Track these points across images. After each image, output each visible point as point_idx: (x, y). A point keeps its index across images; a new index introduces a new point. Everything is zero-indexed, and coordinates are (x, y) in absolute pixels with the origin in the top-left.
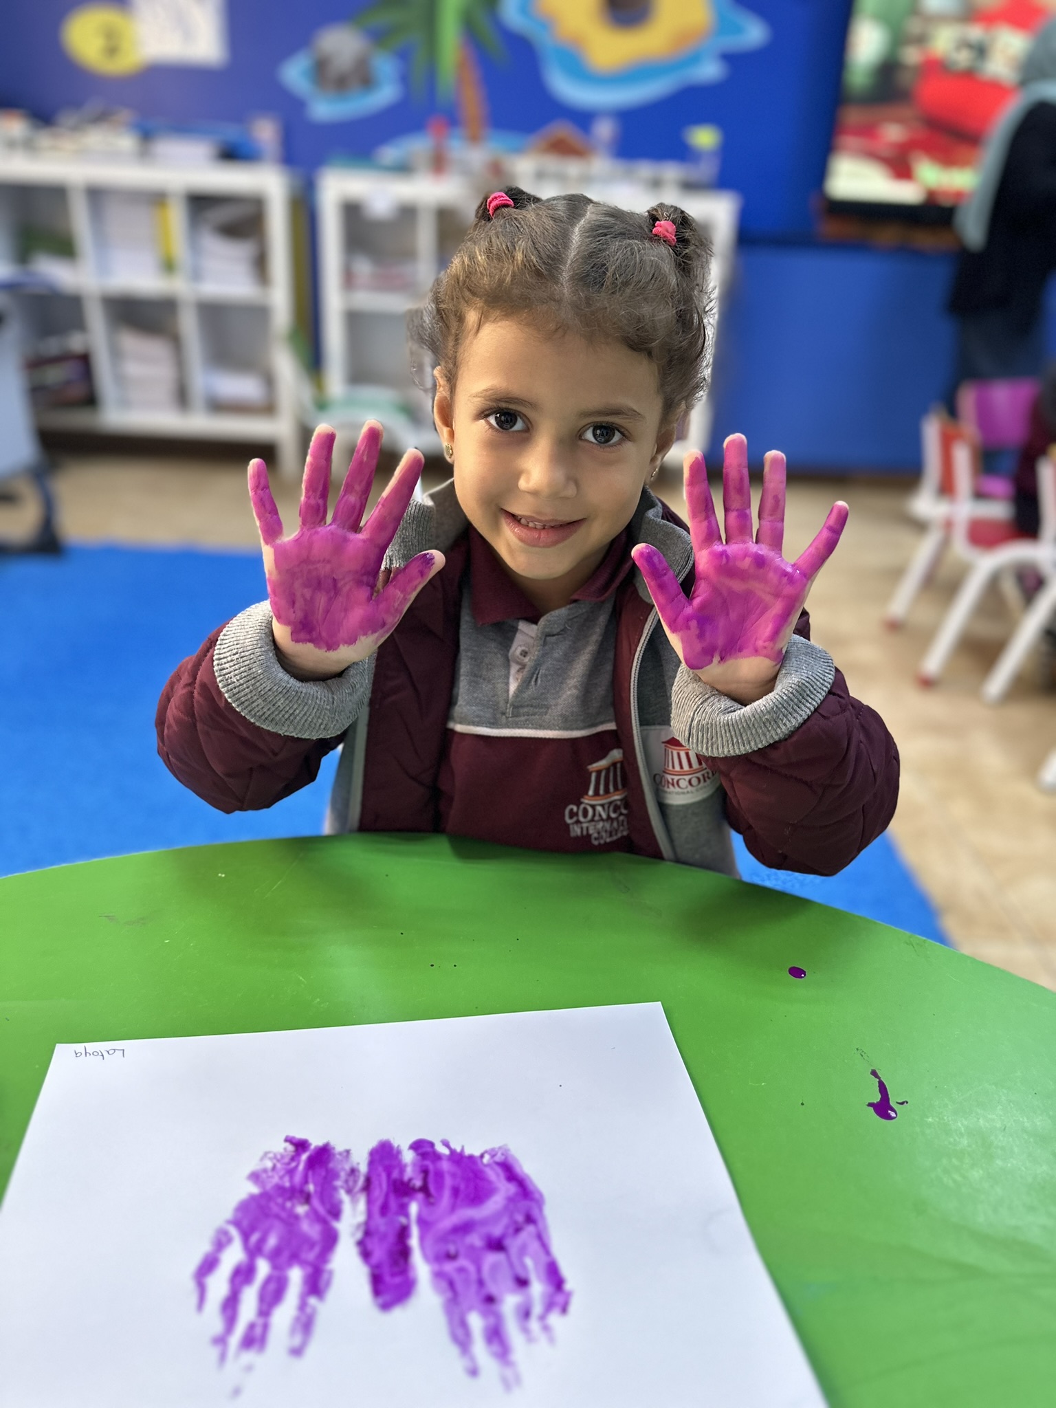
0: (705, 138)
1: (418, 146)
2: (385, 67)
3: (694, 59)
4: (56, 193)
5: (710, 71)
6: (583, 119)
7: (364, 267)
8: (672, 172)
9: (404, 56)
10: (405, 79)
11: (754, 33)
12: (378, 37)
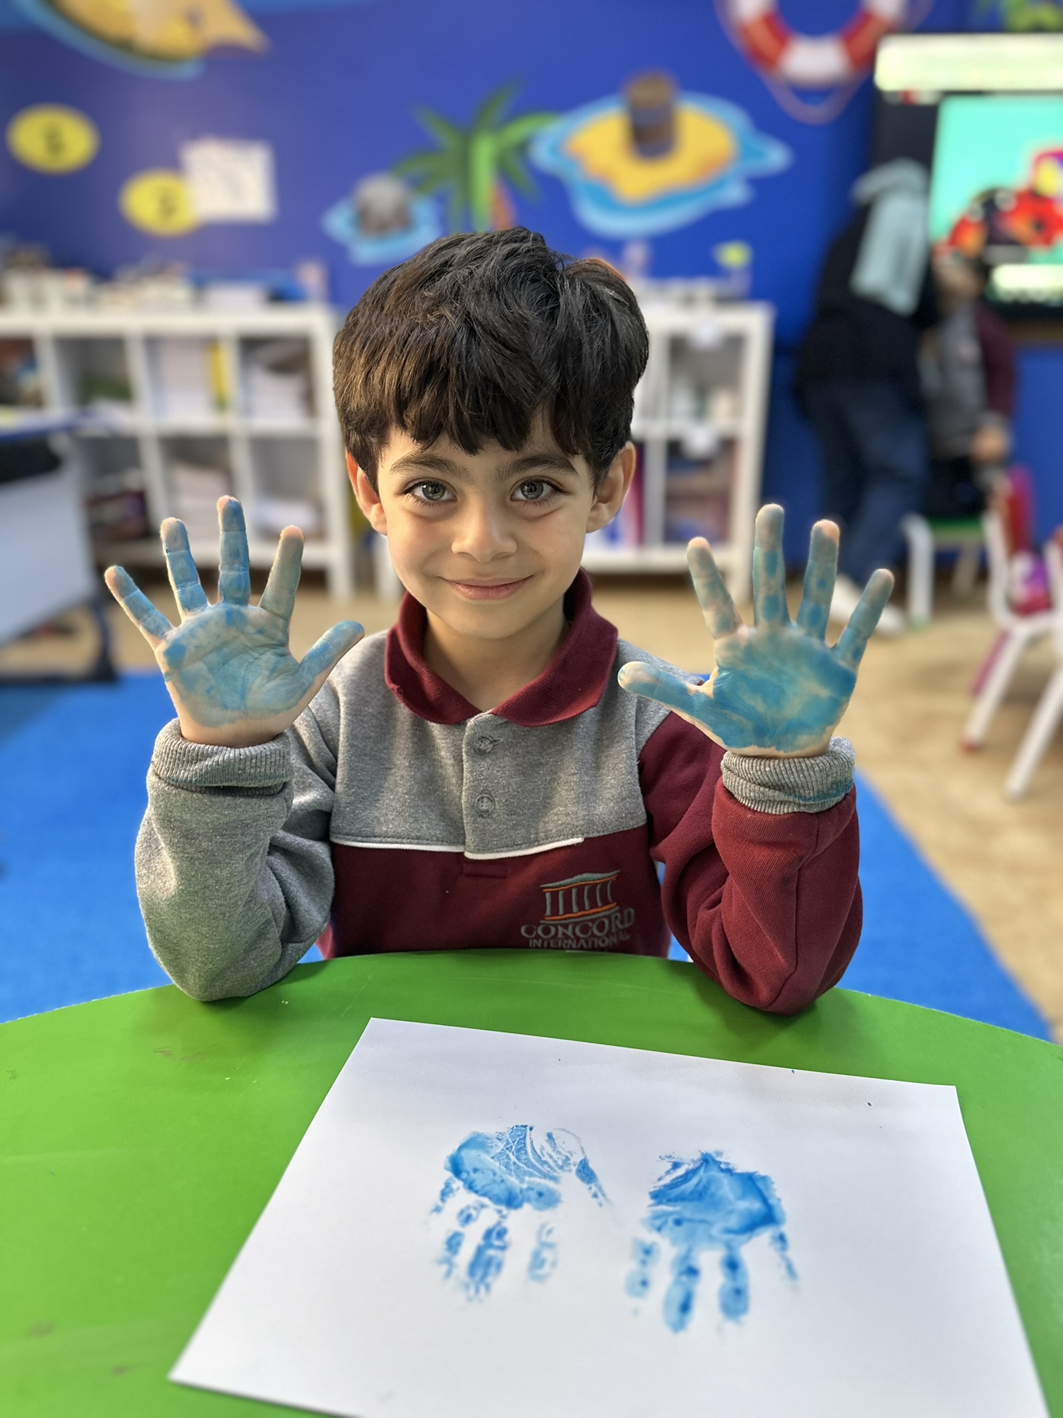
0: (734, 255)
3: (720, 184)
4: (113, 345)
5: (735, 194)
6: (614, 246)
8: (704, 289)
11: (775, 157)
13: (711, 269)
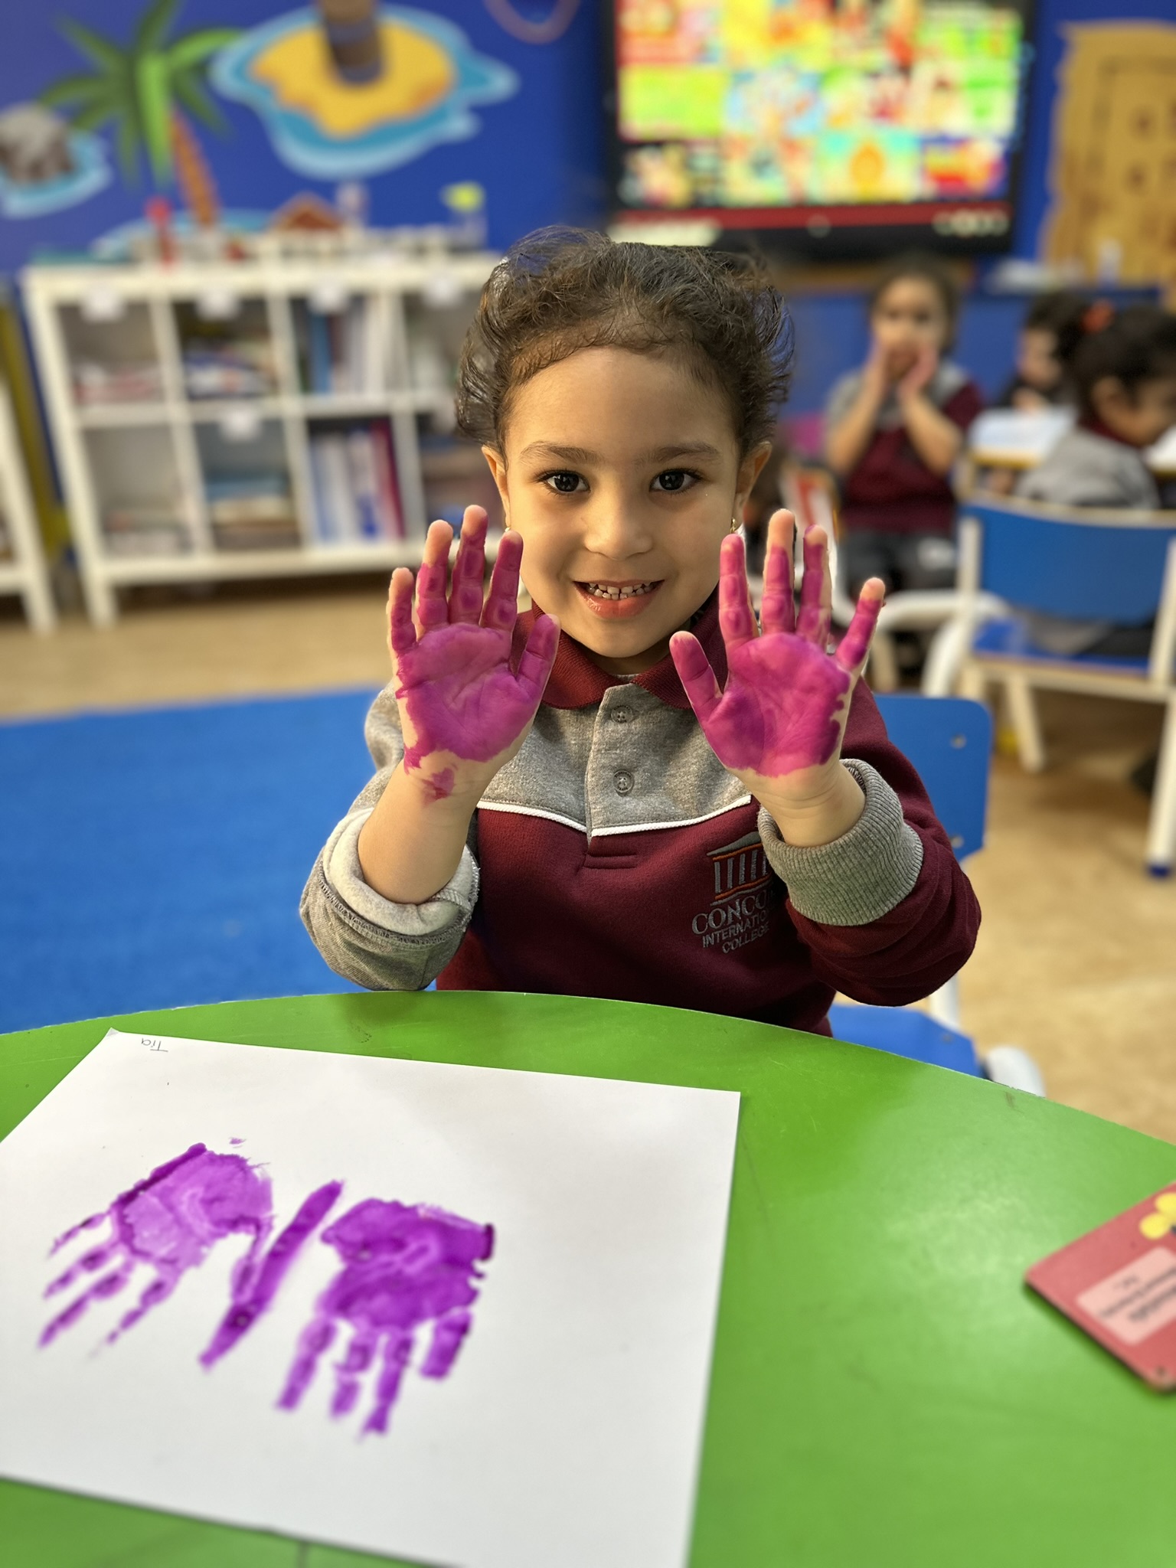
0: (465, 197)
1: (138, 235)
2: (87, 149)
3: (439, 114)
5: (459, 126)
6: (326, 188)
7: (95, 378)
8: (435, 237)
9: (107, 134)
10: (112, 160)
11: (500, 83)
12: (74, 116)
13: (442, 215)
